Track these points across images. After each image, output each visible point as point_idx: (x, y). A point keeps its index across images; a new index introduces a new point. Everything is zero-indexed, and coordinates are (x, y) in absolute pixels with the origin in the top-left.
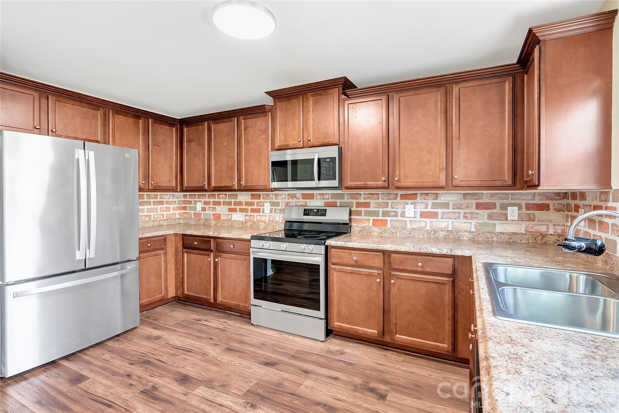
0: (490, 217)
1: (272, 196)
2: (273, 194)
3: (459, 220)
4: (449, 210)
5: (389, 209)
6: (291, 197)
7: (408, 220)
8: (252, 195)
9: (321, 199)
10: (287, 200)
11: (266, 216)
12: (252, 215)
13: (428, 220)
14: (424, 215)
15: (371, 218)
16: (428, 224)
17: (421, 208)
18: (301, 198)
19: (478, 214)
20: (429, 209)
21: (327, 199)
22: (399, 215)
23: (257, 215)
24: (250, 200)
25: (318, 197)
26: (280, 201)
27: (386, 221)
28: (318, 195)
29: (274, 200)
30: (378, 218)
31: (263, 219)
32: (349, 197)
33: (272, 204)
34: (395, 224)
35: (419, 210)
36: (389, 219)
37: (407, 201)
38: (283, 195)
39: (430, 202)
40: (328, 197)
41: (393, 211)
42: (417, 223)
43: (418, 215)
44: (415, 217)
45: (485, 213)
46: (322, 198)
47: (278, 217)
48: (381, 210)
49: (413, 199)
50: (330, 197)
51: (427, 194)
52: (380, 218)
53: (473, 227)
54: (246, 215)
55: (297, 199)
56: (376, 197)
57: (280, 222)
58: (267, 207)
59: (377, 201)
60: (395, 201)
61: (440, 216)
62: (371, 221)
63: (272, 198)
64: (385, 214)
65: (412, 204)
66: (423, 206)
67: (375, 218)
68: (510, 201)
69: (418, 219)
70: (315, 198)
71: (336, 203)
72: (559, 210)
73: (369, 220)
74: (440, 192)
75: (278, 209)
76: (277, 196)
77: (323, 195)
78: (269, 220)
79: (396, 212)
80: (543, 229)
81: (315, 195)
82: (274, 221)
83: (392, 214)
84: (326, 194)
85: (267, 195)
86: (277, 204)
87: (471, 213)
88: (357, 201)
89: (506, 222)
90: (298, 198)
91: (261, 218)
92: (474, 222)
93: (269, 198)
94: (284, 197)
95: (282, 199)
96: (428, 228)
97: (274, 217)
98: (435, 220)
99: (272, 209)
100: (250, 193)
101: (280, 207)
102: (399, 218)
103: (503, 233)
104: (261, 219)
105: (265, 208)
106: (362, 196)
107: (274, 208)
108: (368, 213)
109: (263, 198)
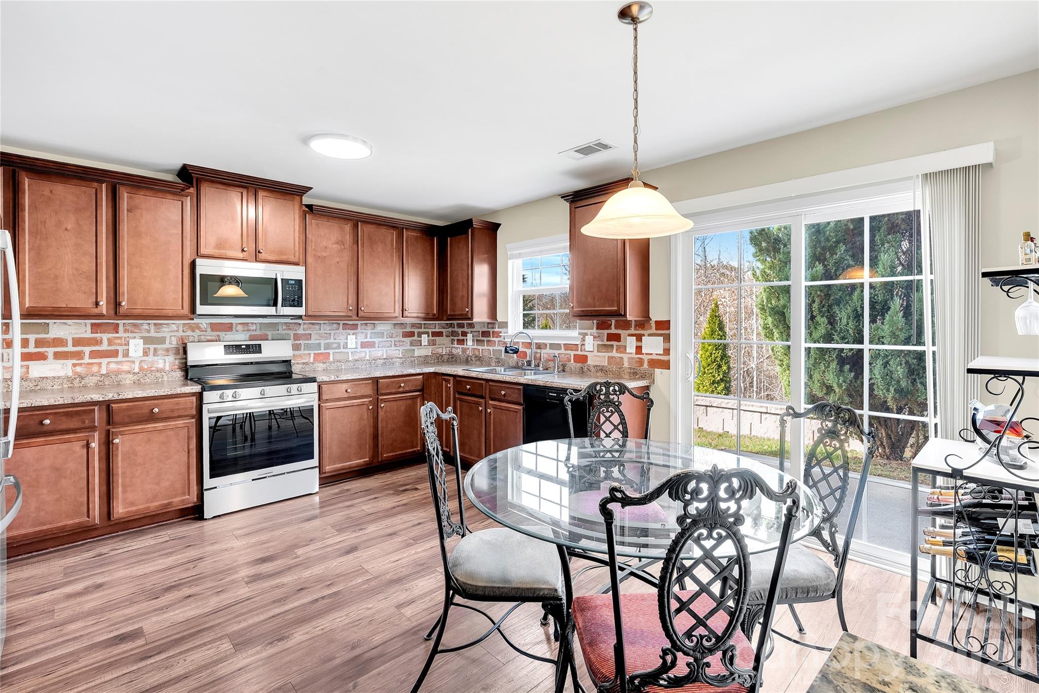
0: (412, 344)
1: (147, 327)
2: (149, 324)
3: (391, 348)
4: (383, 340)
5: (332, 340)
6: (189, 328)
7: (350, 351)
8: (92, 325)
9: (243, 331)
10: (181, 334)
11: (134, 362)
12: (94, 363)
13: (367, 350)
14: (364, 345)
15: (312, 353)
16: (367, 353)
17: (361, 338)
18: (209, 330)
19: (403, 341)
20: (368, 339)
21: (253, 330)
22: (342, 347)
23: (109, 362)
24: (89, 335)
25: (240, 327)
26: (168, 335)
27: (329, 353)
28: (239, 325)
29: (153, 334)
30: (320, 352)
31: (126, 367)
32: (284, 327)
33: (147, 340)
34: (338, 357)
35: (359, 341)
36: (331, 352)
37: (349, 331)
38: (174, 325)
39: (369, 332)
40: (255, 328)
41: (335, 343)
42: (358, 354)
43: (359, 346)
44: (356, 348)
45: (408, 340)
46: (246, 329)
47: (161, 361)
48: (323, 342)
49: (354, 329)
50: (258, 328)
51: (366, 324)
52: (322, 351)
53: (401, 353)
54: (74, 365)
55: (202, 331)
56: (318, 327)
57: (167, 368)
58: (136, 346)
59: (319, 332)
60: (337, 331)
61: (377, 345)
62: (312, 356)
63: (149, 331)
64: (328, 346)
65: (353, 334)
66: (363, 336)
67: (316, 352)
68: (423, 330)
69: (359, 349)
70: (234, 329)
71: (267, 335)
72: (447, 336)
73: (310, 354)
74: (377, 322)
75: (161, 349)
76: (158, 327)
77: (248, 326)
78: (141, 369)
79: (339, 344)
80: (440, 351)
81: (234, 325)
82: (153, 369)
83: (335, 346)
84: (252, 323)
85: (135, 325)
86: (162, 341)
87: (399, 341)
88: (294, 332)
89: (420, 347)
90: (204, 329)
91: (118, 367)
92: (401, 349)
93: (141, 330)
94: (176, 329)
95: (172, 332)
96: (367, 358)
97: (153, 362)
98: (372, 349)
99: (149, 348)
100: (89, 322)
101: (167, 346)
102: (342, 350)
103: (421, 357)
104: (119, 369)
105: (131, 348)
106: (302, 327)
107: (152, 347)
108: (308, 347)
109: (126, 331)
